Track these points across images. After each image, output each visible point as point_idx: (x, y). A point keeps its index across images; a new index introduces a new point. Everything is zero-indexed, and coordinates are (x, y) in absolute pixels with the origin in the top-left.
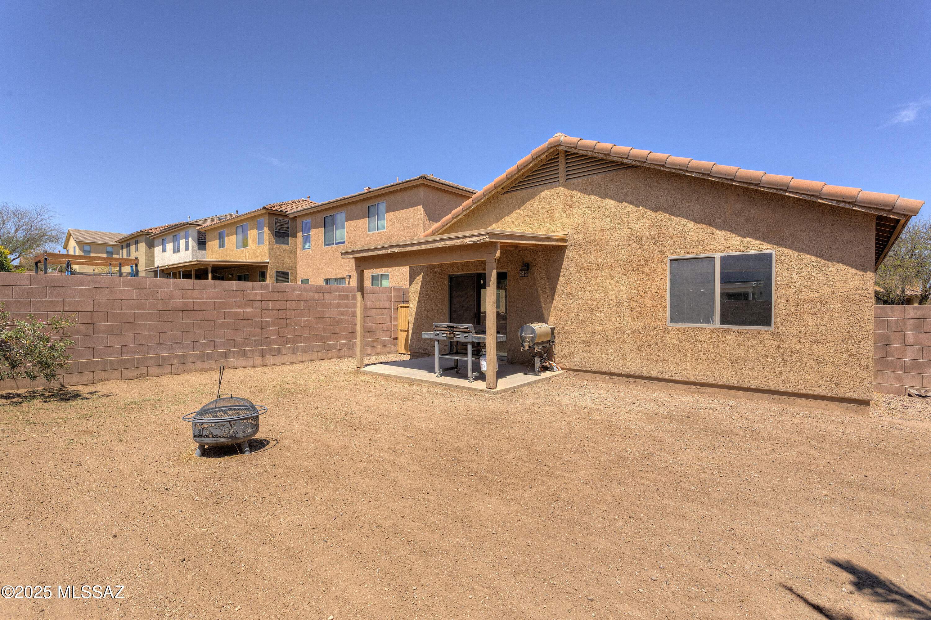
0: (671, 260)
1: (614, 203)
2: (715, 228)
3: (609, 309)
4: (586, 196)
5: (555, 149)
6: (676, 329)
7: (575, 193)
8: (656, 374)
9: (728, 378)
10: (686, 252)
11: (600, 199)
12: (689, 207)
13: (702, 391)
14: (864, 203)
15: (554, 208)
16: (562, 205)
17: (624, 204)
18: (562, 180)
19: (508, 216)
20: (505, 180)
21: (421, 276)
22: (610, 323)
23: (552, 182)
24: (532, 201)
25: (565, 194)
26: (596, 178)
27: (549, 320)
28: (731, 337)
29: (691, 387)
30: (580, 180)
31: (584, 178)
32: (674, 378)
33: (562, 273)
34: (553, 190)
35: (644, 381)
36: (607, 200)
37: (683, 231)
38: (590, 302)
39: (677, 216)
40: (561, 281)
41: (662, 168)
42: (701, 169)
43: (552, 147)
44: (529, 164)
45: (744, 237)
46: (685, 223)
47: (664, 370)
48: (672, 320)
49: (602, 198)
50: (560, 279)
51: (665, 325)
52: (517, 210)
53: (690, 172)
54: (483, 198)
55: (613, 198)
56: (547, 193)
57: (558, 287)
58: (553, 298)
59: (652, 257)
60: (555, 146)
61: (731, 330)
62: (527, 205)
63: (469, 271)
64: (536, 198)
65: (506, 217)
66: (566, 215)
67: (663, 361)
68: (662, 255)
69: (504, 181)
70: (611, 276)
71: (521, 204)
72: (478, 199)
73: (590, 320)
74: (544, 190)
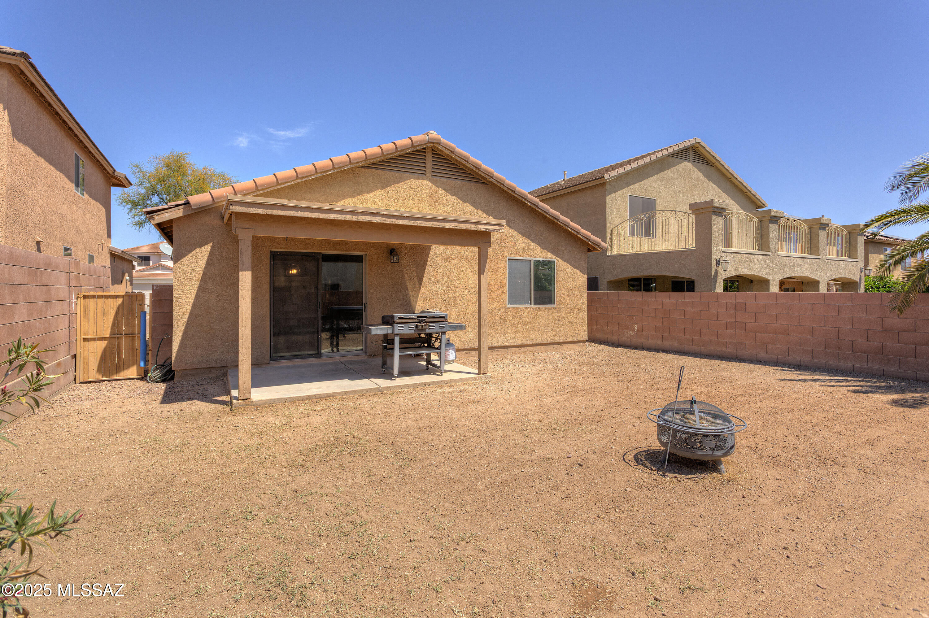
0: (509, 259)
1: (472, 208)
2: (531, 241)
3: (468, 296)
4: (450, 196)
5: (433, 145)
6: (512, 309)
7: (440, 190)
8: (500, 344)
9: (537, 339)
10: (517, 255)
11: (461, 202)
12: (518, 224)
13: (524, 350)
14: (593, 240)
15: (421, 199)
16: (428, 198)
17: (479, 211)
18: (429, 174)
19: (368, 193)
20: (379, 156)
21: (208, 248)
22: (470, 307)
23: (421, 173)
24: (397, 186)
25: (431, 189)
26: (459, 183)
27: (417, 307)
28: (539, 312)
29: (518, 349)
30: (445, 180)
31: (448, 180)
32: (511, 344)
33: (428, 262)
34: (420, 181)
35: (492, 350)
36: (466, 204)
37: (515, 240)
38: (454, 289)
39: (512, 229)
40: (428, 270)
41: (512, 193)
42: (534, 201)
43: (432, 143)
44: (406, 149)
45: (543, 249)
46: (517, 235)
47: (505, 339)
48: (510, 302)
49: (463, 201)
50: (427, 267)
51: (505, 307)
52: (380, 190)
53: (528, 201)
54: (347, 166)
55: (471, 204)
56: (413, 182)
57: (425, 275)
58: (420, 285)
59: (497, 256)
60: (434, 143)
61: (539, 308)
62: (392, 188)
63: (309, 249)
64: (403, 183)
65: (366, 194)
66: (432, 209)
67: (504, 333)
68: (503, 255)
69: (377, 156)
70: (470, 268)
71: (385, 185)
72: (341, 165)
73: (453, 306)
74: (410, 179)
